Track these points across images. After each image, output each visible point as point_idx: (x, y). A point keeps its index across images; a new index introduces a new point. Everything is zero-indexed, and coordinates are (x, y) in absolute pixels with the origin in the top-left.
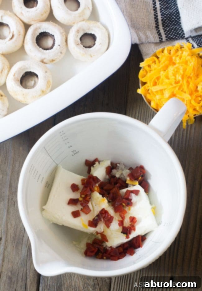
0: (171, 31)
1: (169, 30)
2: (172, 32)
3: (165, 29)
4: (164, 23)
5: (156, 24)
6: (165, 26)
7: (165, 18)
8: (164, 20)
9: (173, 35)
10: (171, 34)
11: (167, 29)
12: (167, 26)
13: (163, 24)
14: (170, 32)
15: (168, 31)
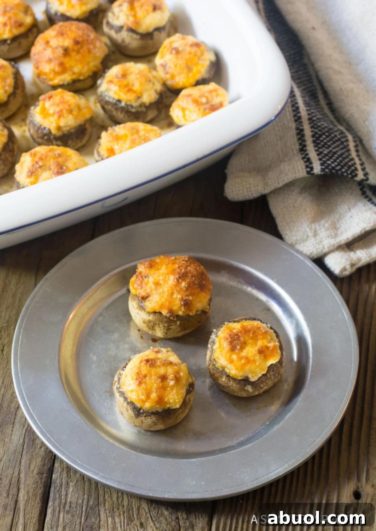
0: (333, 156)
1: (329, 153)
2: (334, 158)
3: (321, 150)
4: (319, 141)
5: (300, 144)
6: (320, 146)
7: (319, 133)
8: (317, 136)
9: (336, 163)
10: (332, 160)
11: (324, 150)
12: (323, 146)
13: (314, 142)
14: (331, 158)
15: (326, 155)
